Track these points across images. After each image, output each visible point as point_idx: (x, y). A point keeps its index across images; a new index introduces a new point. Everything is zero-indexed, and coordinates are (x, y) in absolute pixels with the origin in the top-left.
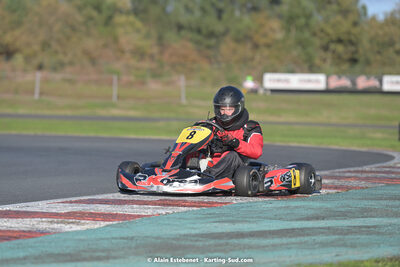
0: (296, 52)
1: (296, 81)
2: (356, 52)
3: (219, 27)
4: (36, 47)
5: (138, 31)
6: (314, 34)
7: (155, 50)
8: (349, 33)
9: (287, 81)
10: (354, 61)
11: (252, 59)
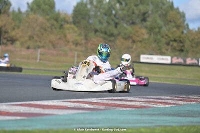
0: (154, 45)
1: (156, 59)
2: (183, 46)
3: (115, 32)
4: (27, 38)
5: (75, 32)
6: (163, 37)
7: (83, 42)
8: (180, 37)
9: (152, 59)
10: (182, 51)
11: (132, 48)
